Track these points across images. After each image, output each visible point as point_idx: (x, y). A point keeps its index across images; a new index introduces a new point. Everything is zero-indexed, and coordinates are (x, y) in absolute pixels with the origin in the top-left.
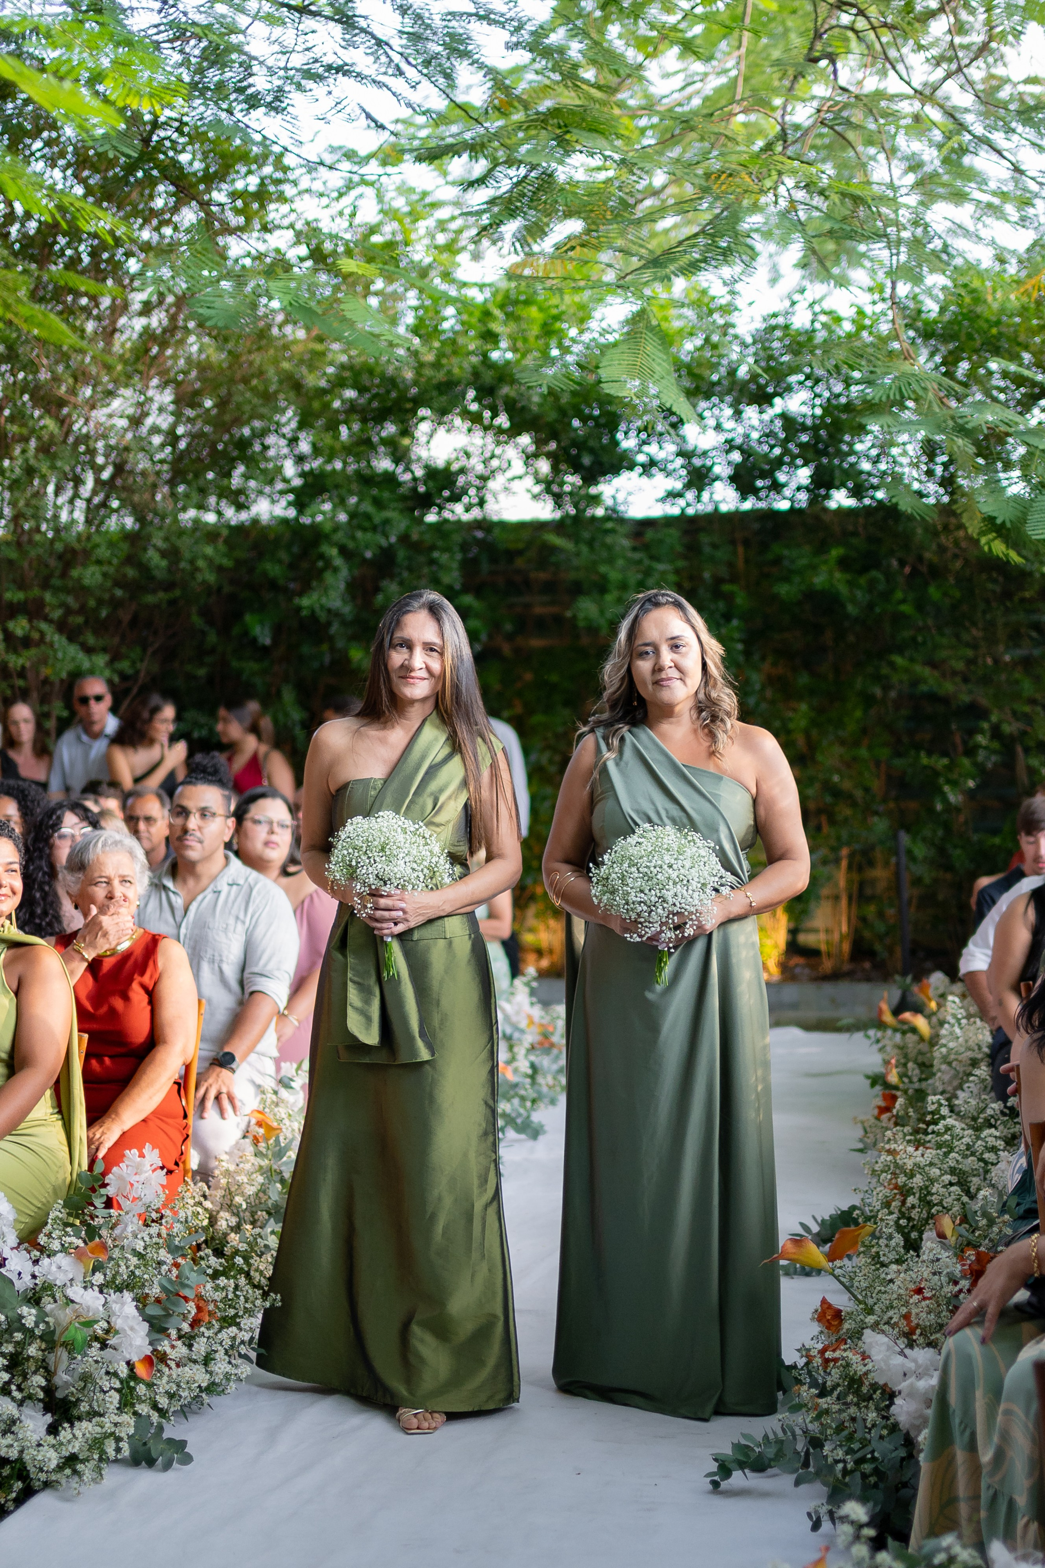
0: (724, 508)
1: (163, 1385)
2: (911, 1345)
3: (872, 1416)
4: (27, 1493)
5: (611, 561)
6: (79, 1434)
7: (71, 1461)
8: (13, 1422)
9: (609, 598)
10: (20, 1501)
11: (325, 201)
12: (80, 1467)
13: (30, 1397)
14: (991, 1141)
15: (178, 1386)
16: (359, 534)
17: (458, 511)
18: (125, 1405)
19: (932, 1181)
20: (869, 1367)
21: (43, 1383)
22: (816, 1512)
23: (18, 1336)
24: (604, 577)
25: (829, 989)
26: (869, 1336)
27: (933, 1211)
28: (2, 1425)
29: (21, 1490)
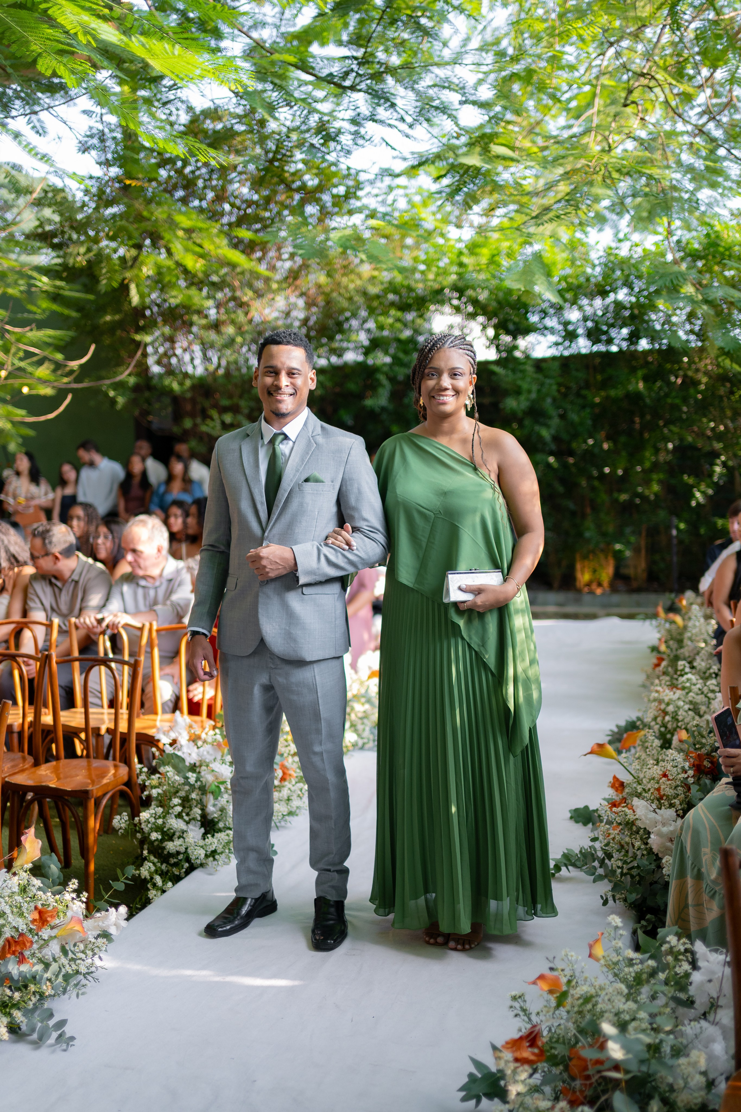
0: (584, 351)
2: (659, 806)
3: (637, 844)
4: (192, 868)
5: (523, 379)
6: (217, 839)
7: (212, 853)
8: (183, 831)
9: (522, 398)
10: (188, 872)
12: (217, 857)
13: (194, 819)
14: (712, 687)
16: (397, 369)
19: (679, 708)
20: (636, 817)
21: (200, 812)
22: (605, 896)
23: (187, 788)
24: (519, 387)
25: (635, 597)
26: (636, 802)
27: (680, 724)
28: (177, 834)
29: (187, 868)
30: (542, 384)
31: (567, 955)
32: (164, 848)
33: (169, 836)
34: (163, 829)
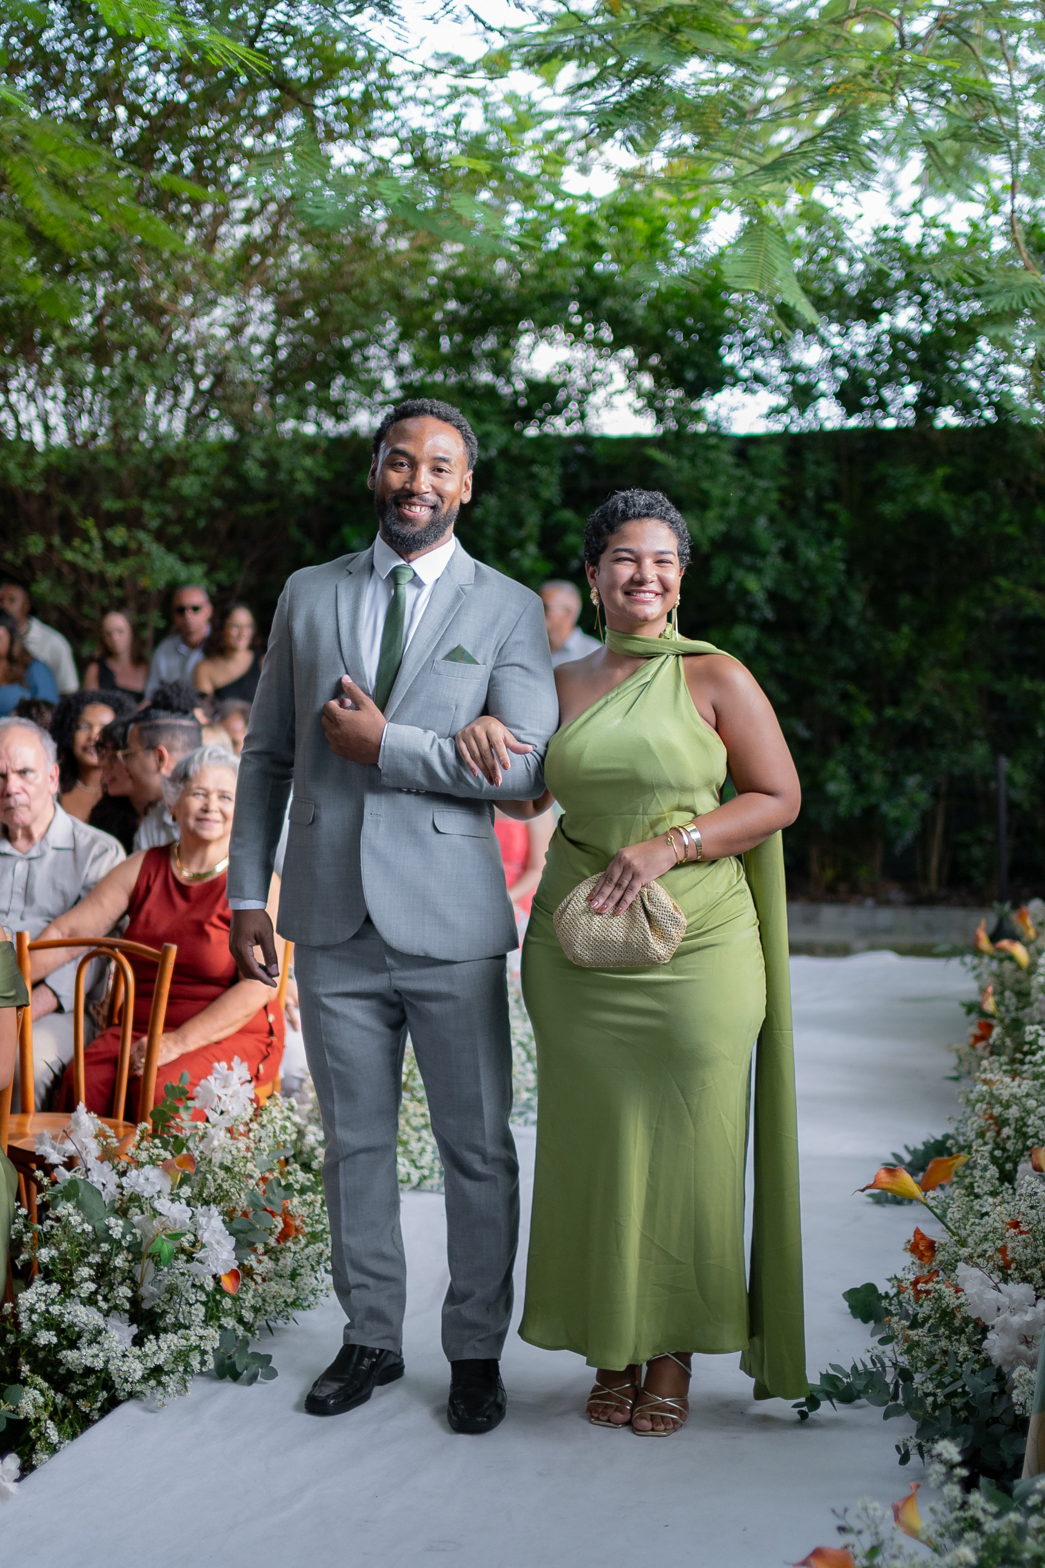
0: (829, 426)
1: (249, 1299)
2: (1005, 1280)
3: (964, 1349)
4: (113, 1403)
5: (712, 477)
6: (164, 1346)
7: (156, 1372)
8: (99, 1332)
9: (711, 514)
10: (104, 1411)
11: (430, 109)
12: (164, 1379)
13: (116, 1307)
15: (264, 1300)
17: (558, 425)
18: (211, 1319)
19: (1028, 1112)
20: (962, 1300)
21: (130, 1294)
22: (905, 1445)
23: (105, 1247)
24: (705, 493)
25: (924, 914)
26: (963, 1269)
27: (1029, 1143)
28: (87, 1335)
29: (105, 1400)
30: (750, 490)
31: (865, 1509)
32: (59, 1362)
33: (70, 1339)
34: (59, 1325)
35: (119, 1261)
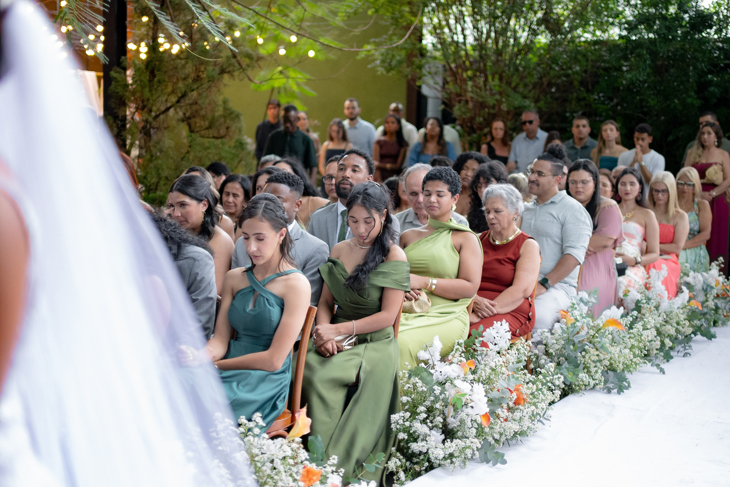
1: (497, 428)
4: (431, 467)
6: (454, 445)
7: (451, 455)
8: (426, 435)
10: (427, 471)
12: (454, 460)
13: (436, 426)
15: (505, 430)
18: (479, 436)
21: (442, 421)
23: (432, 398)
28: (421, 437)
29: (427, 466)
32: (409, 448)
33: (414, 438)
34: (409, 431)
35: (438, 406)
